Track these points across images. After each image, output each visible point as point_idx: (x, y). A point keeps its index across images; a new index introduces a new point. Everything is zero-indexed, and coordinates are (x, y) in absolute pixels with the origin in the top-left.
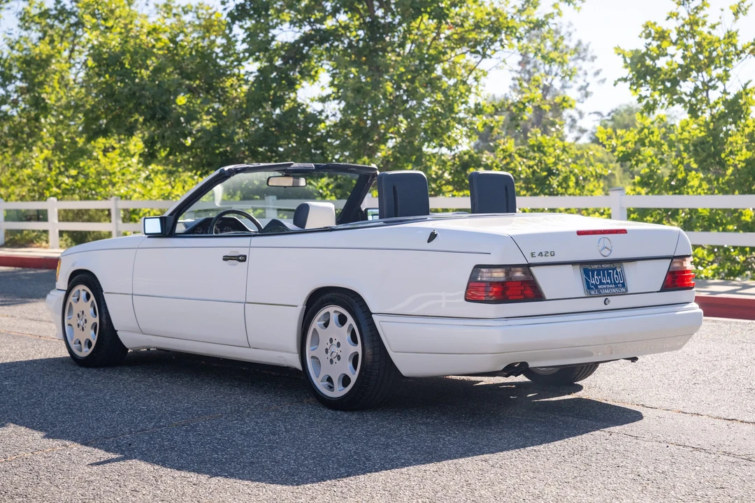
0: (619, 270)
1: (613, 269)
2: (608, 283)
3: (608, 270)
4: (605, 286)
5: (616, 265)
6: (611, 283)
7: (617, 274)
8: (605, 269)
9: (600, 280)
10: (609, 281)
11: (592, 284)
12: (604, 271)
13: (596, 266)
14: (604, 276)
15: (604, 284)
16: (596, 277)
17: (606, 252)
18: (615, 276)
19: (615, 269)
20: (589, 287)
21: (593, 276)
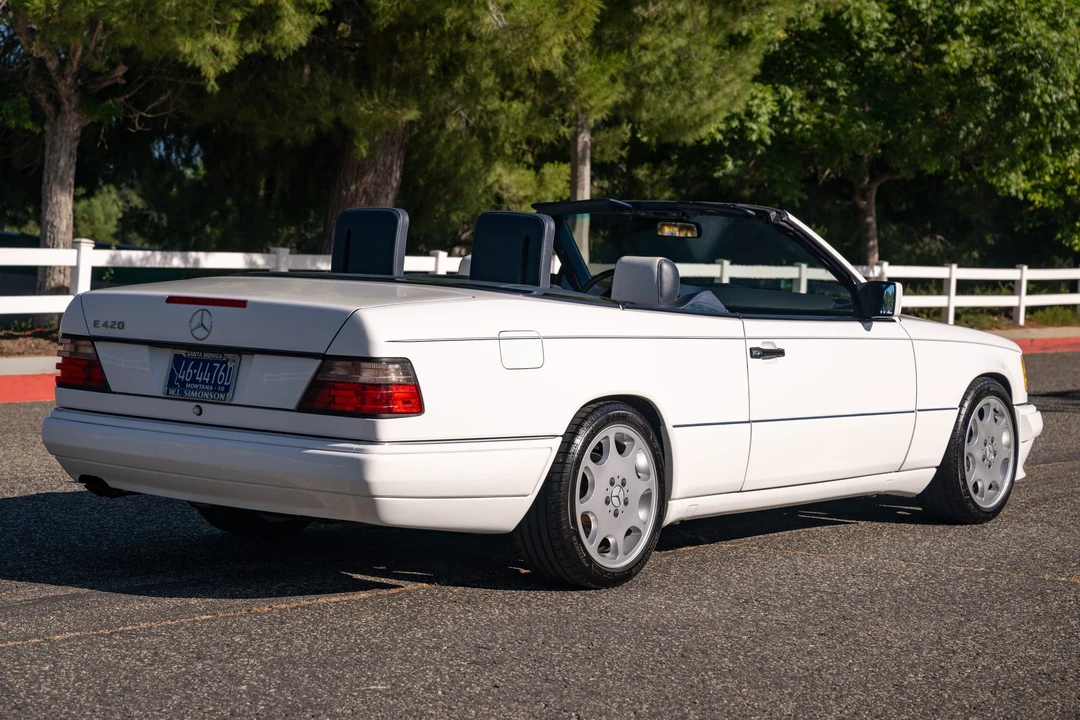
0: (230, 365)
1: (222, 363)
2: (204, 382)
3: (212, 362)
4: (196, 386)
5: (230, 356)
6: (209, 384)
7: (225, 371)
8: (209, 361)
9: (194, 375)
10: (208, 380)
11: (179, 380)
12: (205, 362)
13: (194, 354)
14: (203, 370)
15: (197, 382)
16: (189, 370)
17: (201, 333)
18: (221, 373)
19: (226, 362)
20: (171, 384)
21: (185, 369)
